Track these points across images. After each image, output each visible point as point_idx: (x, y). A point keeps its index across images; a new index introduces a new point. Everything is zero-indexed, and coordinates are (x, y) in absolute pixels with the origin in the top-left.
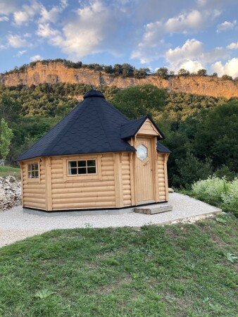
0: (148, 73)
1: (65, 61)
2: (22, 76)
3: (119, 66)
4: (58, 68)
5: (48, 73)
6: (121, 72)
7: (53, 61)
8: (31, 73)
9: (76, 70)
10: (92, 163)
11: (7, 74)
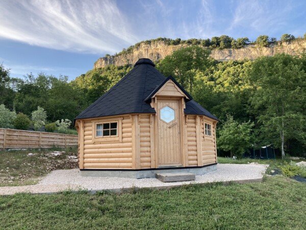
0: (247, 42)
1: (166, 39)
2: (129, 56)
3: (217, 38)
4: (159, 46)
5: (150, 52)
6: (218, 44)
7: (154, 41)
8: (136, 53)
9: (175, 46)
10: (114, 125)
11: (117, 55)
